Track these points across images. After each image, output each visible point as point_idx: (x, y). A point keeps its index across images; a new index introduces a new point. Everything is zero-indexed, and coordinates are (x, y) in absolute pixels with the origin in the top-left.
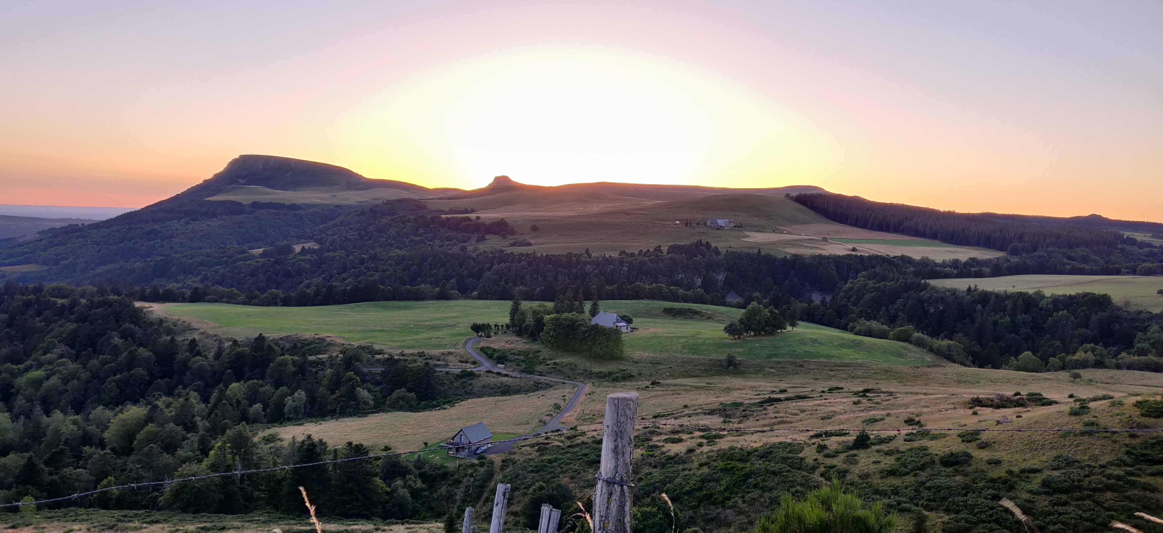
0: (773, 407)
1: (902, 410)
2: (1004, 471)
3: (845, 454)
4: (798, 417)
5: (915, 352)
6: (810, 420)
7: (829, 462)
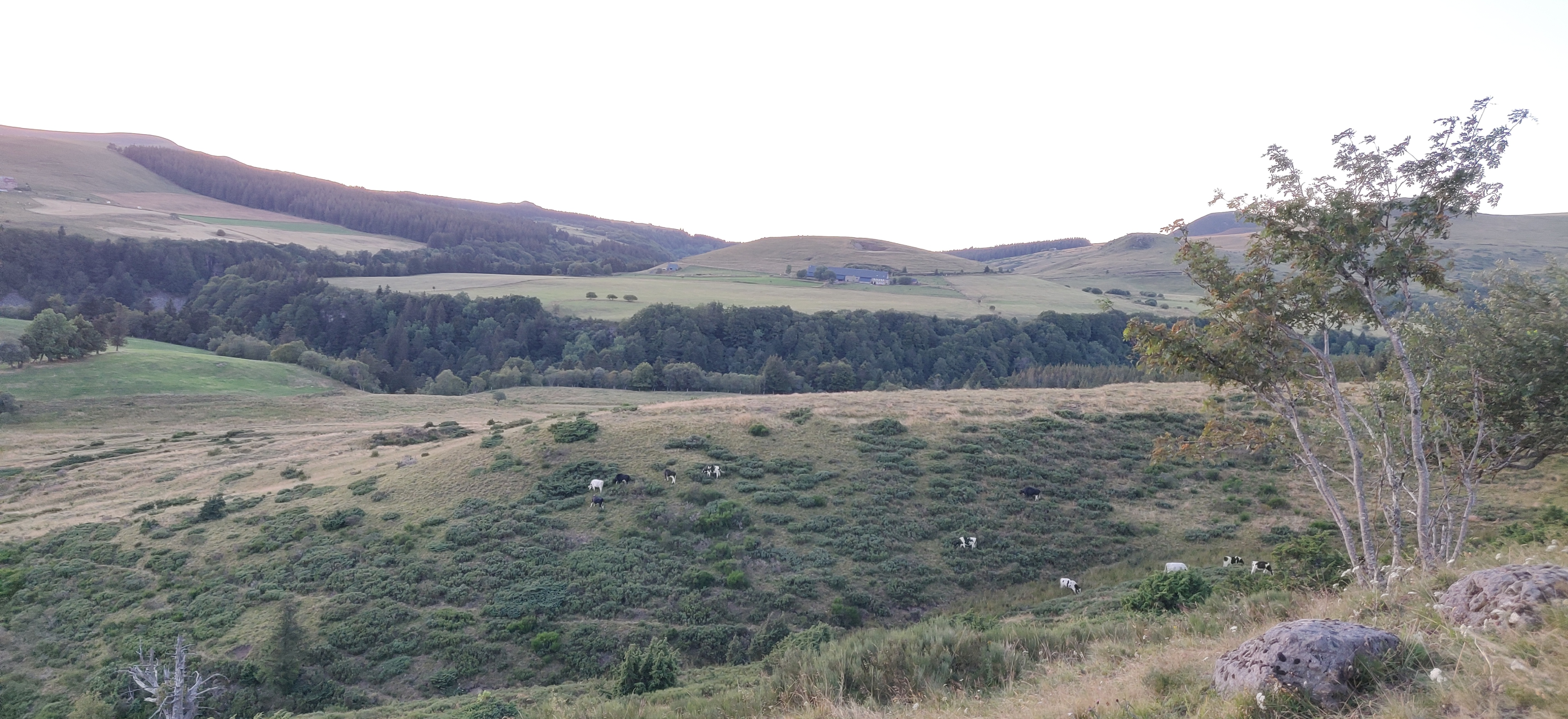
0: (76, 470)
1: (280, 459)
2: (402, 528)
3: (186, 531)
4: (119, 482)
5: (305, 376)
6: (138, 485)
7: (160, 545)
